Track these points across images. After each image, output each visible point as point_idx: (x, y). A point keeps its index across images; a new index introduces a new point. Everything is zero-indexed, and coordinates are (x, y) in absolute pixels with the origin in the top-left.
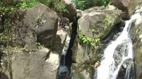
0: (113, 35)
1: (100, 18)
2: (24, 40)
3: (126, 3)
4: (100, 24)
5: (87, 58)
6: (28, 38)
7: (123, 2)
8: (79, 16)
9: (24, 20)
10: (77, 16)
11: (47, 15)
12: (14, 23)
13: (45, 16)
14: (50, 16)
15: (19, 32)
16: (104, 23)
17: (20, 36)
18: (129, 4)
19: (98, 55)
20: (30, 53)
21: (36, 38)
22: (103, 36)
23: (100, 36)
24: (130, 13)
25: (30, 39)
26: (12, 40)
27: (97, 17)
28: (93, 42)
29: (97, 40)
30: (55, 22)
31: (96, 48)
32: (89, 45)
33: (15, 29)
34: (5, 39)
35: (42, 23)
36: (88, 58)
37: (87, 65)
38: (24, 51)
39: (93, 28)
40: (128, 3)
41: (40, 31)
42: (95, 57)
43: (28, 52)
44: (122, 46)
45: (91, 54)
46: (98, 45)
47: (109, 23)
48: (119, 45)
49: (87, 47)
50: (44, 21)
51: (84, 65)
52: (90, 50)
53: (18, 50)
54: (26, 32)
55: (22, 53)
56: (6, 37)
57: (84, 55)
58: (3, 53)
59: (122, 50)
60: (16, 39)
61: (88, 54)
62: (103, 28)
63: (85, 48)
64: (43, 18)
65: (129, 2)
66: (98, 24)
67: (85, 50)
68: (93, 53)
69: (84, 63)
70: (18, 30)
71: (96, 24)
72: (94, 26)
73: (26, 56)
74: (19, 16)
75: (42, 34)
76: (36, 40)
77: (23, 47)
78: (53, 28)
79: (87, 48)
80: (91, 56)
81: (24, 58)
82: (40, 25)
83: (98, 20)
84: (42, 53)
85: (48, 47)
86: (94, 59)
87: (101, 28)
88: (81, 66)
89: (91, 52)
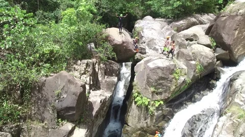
0: (194, 94)
1: (163, 73)
2: (43, 115)
3: (229, 38)
4: (163, 81)
5: (143, 124)
6: (48, 113)
7: (223, 35)
8: (138, 59)
9: (43, 92)
10: (136, 58)
11: (68, 88)
12: (34, 93)
13: (66, 89)
14: (72, 90)
15: (38, 105)
16: (171, 81)
17: (39, 109)
18: (234, 40)
19: (160, 124)
20: (50, 130)
21: (56, 115)
22: (169, 98)
23: (164, 97)
24: (238, 55)
25: (49, 114)
26: (31, 113)
27: (159, 71)
28: (153, 105)
29: (159, 103)
30: (77, 98)
31: (156, 114)
32: (147, 108)
33: (35, 101)
34: (24, 113)
35: (62, 97)
36: (145, 125)
37: (143, 133)
38: (43, 127)
39: (152, 86)
40: (233, 38)
41: (60, 107)
42: (154, 126)
43: (48, 129)
44: (199, 120)
45: (149, 120)
46: (162, 110)
47: (179, 81)
48: (195, 116)
49: (143, 109)
50: (65, 96)
51: (139, 132)
52: (148, 115)
53: (37, 125)
54: (45, 106)
55: (41, 129)
56: (26, 110)
57: (139, 119)
58: (22, 129)
59: (196, 127)
60: (35, 113)
61: (145, 119)
62: (170, 88)
63: (141, 110)
64: (64, 91)
65: (235, 37)
66: (161, 82)
67: (141, 112)
68: (152, 120)
69: (140, 130)
70: (38, 102)
71: (156, 81)
72: (153, 84)
73: (46, 133)
74: (39, 87)
75: (62, 110)
76: (56, 116)
77: (43, 122)
78: (75, 105)
79: (144, 111)
80: (149, 123)
81: (43, 134)
82: (60, 100)
83: (160, 75)
84: (63, 132)
85: (72, 122)
86: (152, 127)
87: (165, 87)
88: (135, 132)
89: (149, 118)
